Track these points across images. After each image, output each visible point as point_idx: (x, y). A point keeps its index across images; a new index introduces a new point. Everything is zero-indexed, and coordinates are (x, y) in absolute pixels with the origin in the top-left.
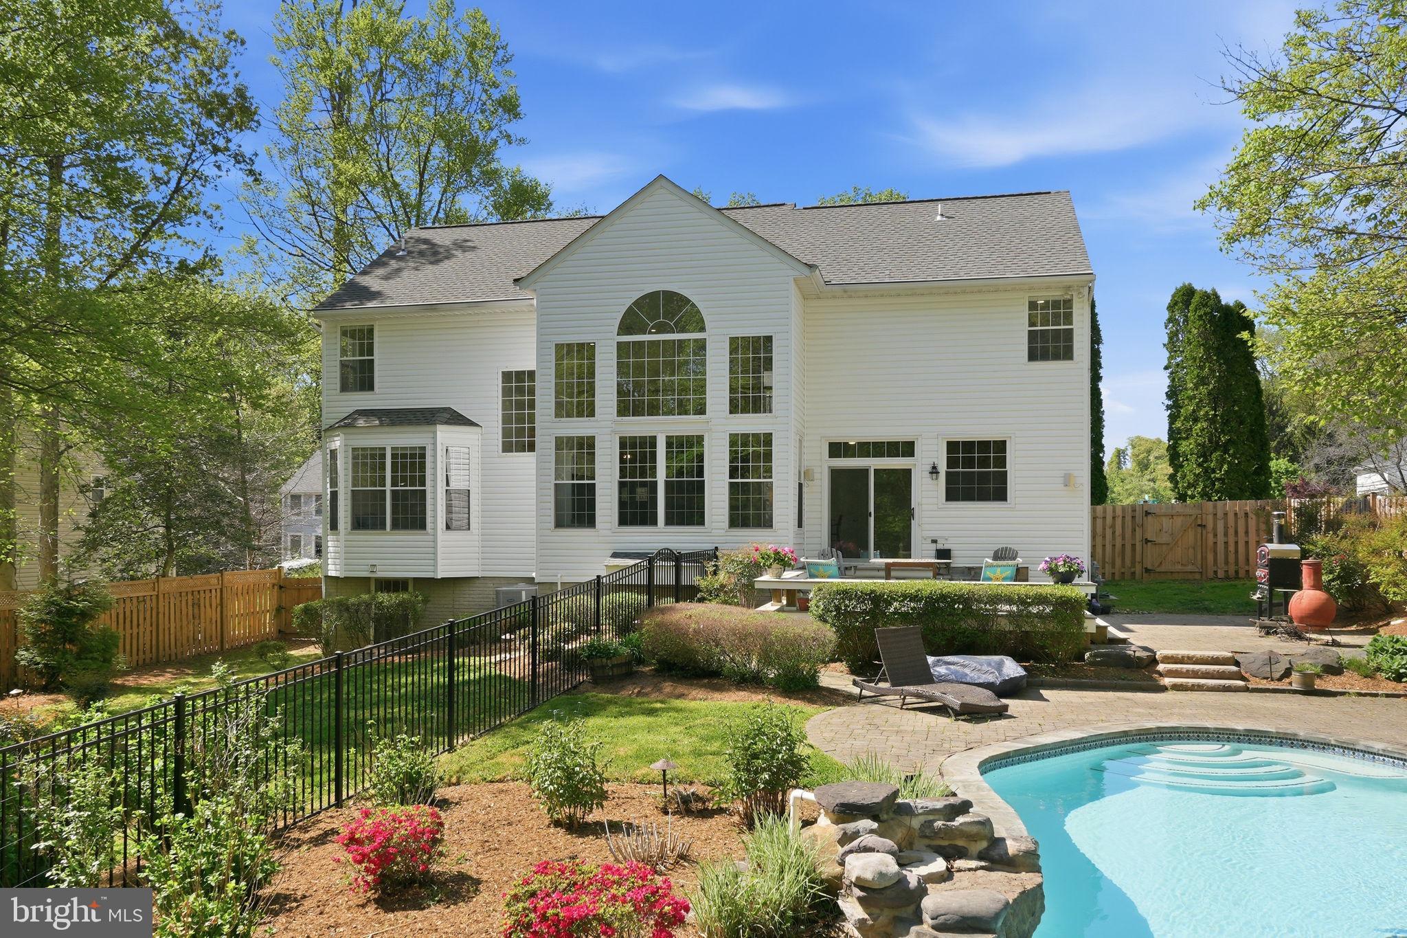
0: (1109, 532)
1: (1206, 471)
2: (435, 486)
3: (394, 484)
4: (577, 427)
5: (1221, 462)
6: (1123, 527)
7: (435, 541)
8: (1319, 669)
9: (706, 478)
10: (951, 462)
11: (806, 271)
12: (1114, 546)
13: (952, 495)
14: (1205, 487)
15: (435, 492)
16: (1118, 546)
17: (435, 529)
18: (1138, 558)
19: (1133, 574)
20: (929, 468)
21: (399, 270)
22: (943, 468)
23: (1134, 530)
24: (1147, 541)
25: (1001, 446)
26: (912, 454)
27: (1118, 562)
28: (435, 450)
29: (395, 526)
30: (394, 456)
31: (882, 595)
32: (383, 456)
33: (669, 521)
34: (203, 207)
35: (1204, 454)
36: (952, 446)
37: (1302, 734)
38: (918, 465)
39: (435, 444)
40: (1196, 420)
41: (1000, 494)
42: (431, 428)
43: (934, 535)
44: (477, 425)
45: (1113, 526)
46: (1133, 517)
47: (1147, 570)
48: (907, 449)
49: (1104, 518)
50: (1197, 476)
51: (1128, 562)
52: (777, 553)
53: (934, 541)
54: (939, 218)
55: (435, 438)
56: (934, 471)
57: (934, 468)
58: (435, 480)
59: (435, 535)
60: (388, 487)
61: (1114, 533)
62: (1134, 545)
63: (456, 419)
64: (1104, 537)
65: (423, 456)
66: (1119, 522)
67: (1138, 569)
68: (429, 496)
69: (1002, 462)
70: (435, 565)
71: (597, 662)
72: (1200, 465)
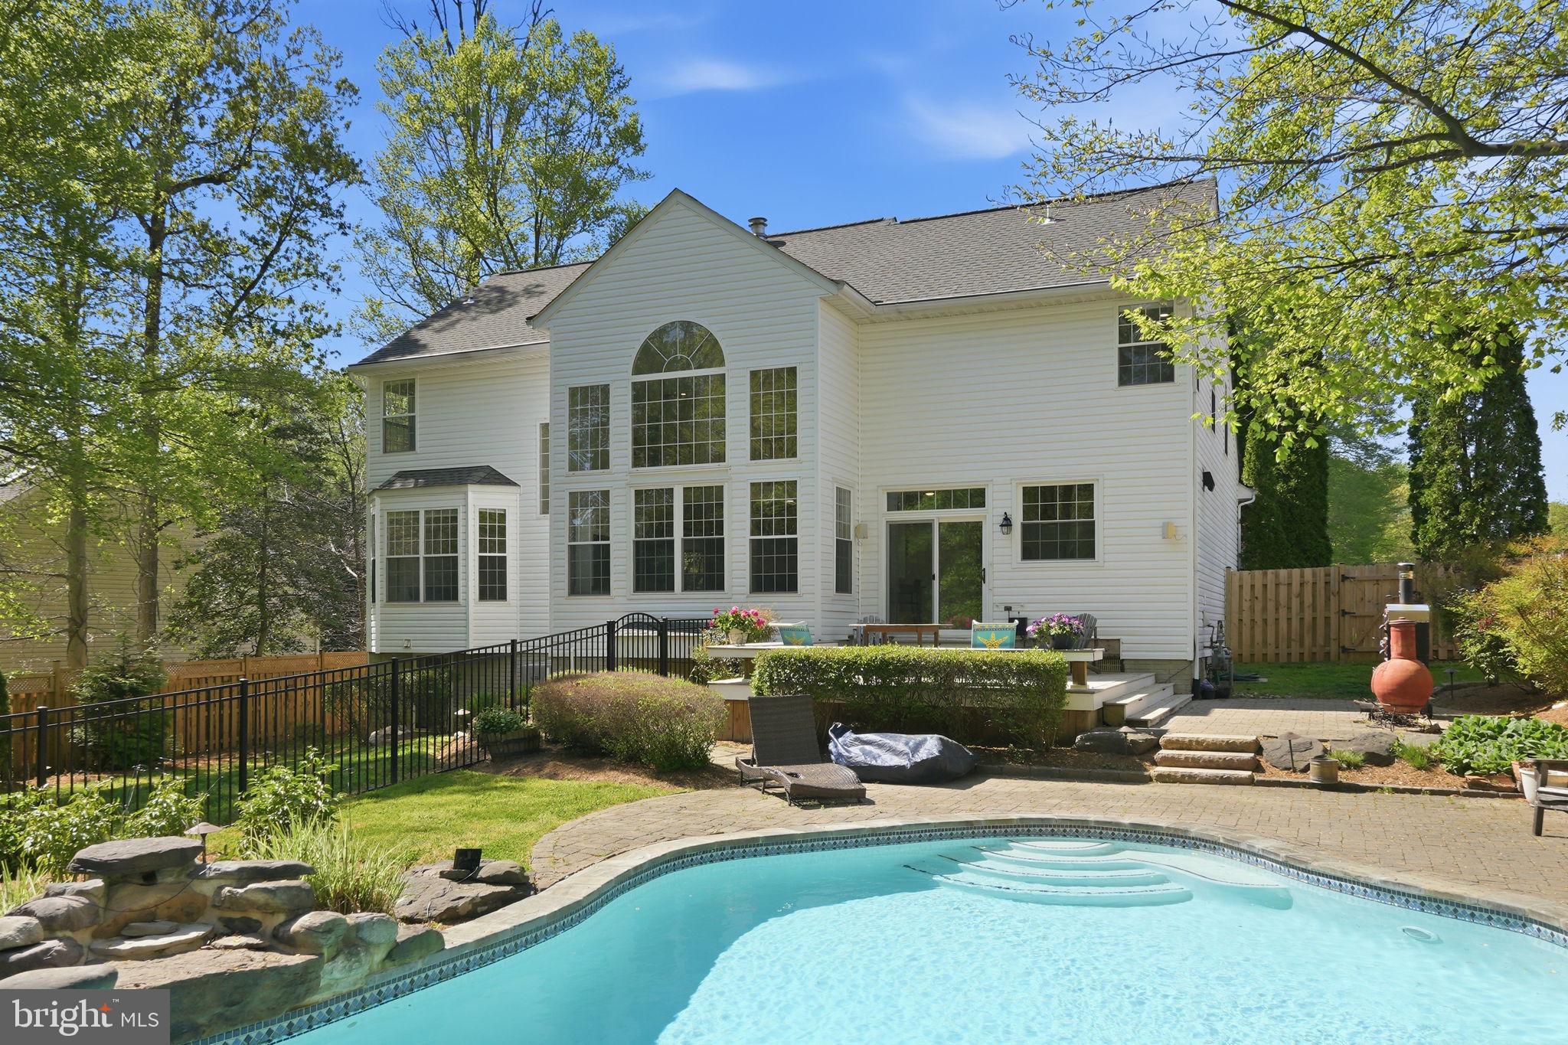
0: (1295, 602)
1: (1453, 525)
2: (466, 553)
3: (427, 551)
4: (591, 481)
5: (1471, 516)
6: (1314, 596)
7: (466, 613)
8: (1359, 758)
9: (726, 535)
10: (1028, 513)
11: (832, 288)
12: (1302, 619)
13: (1030, 552)
14: (1452, 546)
15: (466, 559)
16: (1308, 617)
17: (466, 600)
18: (1333, 636)
19: (1328, 654)
20: (1000, 520)
21: (458, 321)
22: (1018, 519)
23: (1327, 599)
24: (1344, 613)
25: (1087, 490)
26: (982, 505)
27: (1308, 641)
28: (466, 512)
29: (429, 597)
30: (428, 521)
31: (815, 662)
32: (417, 520)
33: (688, 586)
34: (322, 269)
35: (1452, 503)
36: (1029, 493)
37: (1195, 830)
38: (989, 516)
39: (466, 506)
40: (1443, 462)
41: (1087, 551)
42: (462, 488)
43: (1008, 600)
44: (515, 484)
45: (1301, 595)
46: (1327, 583)
47: (1344, 650)
48: (977, 498)
49: (1289, 585)
50: (1444, 532)
51: (1320, 640)
52: (736, 615)
53: (1008, 609)
54: (1047, 221)
55: (466, 499)
56: (1007, 523)
57: (1007, 519)
58: (466, 546)
59: (467, 606)
60: (422, 554)
61: (1302, 603)
62: (1327, 619)
63: (492, 477)
64: (1289, 608)
65: (455, 519)
66: (1308, 589)
67: (1334, 648)
68: (461, 563)
69: (1089, 511)
70: (467, 640)
71: (491, 737)
72: (1445, 519)
